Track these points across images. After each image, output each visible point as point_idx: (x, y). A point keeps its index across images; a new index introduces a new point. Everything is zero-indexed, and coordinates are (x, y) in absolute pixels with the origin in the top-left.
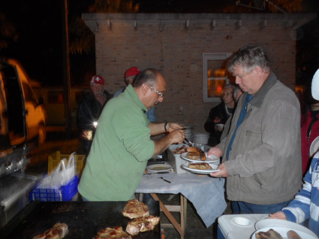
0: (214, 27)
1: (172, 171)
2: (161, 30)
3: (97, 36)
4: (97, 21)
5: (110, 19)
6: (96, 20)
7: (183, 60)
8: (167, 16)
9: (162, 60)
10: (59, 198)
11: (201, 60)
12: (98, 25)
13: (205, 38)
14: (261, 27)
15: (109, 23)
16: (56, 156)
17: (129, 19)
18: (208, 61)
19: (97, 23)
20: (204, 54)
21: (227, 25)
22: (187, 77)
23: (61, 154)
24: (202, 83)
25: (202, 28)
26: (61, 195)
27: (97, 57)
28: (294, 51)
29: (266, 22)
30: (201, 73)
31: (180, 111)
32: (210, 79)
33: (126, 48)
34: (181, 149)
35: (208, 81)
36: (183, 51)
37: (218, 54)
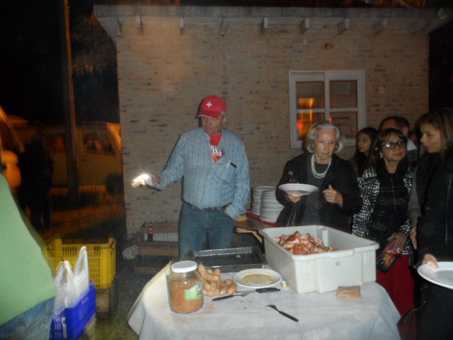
0: (306, 29)
1: (284, 285)
2: (222, 33)
3: (120, 45)
4: (120, 19)
5: (141, 15)
6: (118, 16)
7: (258, 82)
8: (232, 11)
9: (225, 83)
10: (61, 331)
11: (287, 82)
12: (120, 25)
13: (291, 47)
14: (377, 30)
15: (138, 21)
16: (53, 249)
17: (172, 16)
18: (297, 83)
19: (118, 21)
20: (290, 72)
21: (325, 27)
22: (265, 108)
23: (63, 243)
24: (288, 117)
25: (286, 32)
26: (64, 325)
27: (119, 77)
28: (427, 67)
29: (385, 22)
30: (287, 102)
31: (254, 163)
32: (302, 111)
33: (168, 63)
34: (292, 237)
35: (298, 115)
36: (259, 67)
37: (313, 71)
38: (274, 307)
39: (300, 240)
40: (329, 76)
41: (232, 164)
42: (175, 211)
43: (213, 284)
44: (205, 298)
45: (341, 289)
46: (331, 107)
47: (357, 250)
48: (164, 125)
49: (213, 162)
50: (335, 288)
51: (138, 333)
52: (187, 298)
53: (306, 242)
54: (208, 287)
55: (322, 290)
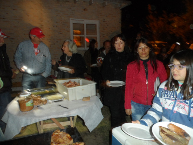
0: (77, 2)
1: (65, 99)
7: (57, 22)
9: (42, 21)
11: (69, 23)
13: (71, 8)
14: (104, 6)
18: (73, 24)
20: (70, 19)
21: (84, 2)
22: (60, 33)
28: (121, 22)
29: (106, 3)
30: (69, 31)
31: (56, 57)
32: (75, 36)
33: (14, 9)
34: (68, 83)
35: (74, 37)
36: (57, 16)
37: (79, 19)
38: (60, 106)
39: (71, 84)
40: (86, 22)
41: (44, 55)
42: (20, 78)
43: (37, 101)
44: (34, 106)
45: (84, 98)
46: (87, 35)
47: (89, 85)
48: (13, 39)
49: (36, 55)
50: (82, 98)
51: (6, 123)
52: (27, 105)
53: (73, 84)
54: (35, 102)
55: (77, 99)
